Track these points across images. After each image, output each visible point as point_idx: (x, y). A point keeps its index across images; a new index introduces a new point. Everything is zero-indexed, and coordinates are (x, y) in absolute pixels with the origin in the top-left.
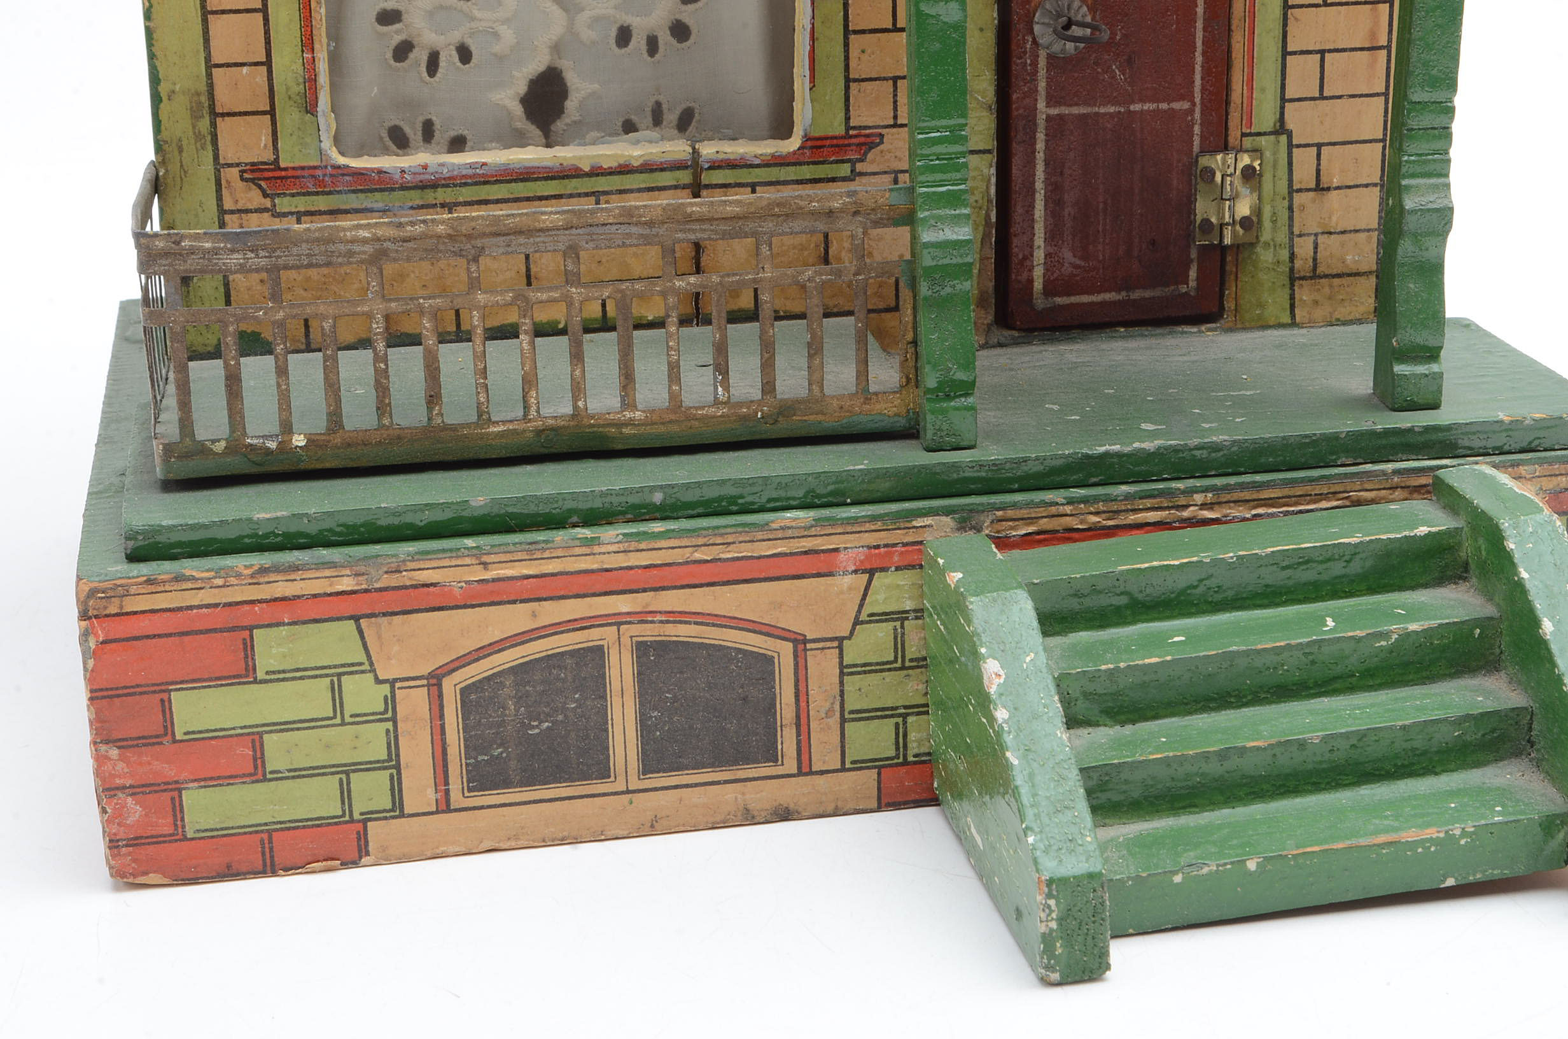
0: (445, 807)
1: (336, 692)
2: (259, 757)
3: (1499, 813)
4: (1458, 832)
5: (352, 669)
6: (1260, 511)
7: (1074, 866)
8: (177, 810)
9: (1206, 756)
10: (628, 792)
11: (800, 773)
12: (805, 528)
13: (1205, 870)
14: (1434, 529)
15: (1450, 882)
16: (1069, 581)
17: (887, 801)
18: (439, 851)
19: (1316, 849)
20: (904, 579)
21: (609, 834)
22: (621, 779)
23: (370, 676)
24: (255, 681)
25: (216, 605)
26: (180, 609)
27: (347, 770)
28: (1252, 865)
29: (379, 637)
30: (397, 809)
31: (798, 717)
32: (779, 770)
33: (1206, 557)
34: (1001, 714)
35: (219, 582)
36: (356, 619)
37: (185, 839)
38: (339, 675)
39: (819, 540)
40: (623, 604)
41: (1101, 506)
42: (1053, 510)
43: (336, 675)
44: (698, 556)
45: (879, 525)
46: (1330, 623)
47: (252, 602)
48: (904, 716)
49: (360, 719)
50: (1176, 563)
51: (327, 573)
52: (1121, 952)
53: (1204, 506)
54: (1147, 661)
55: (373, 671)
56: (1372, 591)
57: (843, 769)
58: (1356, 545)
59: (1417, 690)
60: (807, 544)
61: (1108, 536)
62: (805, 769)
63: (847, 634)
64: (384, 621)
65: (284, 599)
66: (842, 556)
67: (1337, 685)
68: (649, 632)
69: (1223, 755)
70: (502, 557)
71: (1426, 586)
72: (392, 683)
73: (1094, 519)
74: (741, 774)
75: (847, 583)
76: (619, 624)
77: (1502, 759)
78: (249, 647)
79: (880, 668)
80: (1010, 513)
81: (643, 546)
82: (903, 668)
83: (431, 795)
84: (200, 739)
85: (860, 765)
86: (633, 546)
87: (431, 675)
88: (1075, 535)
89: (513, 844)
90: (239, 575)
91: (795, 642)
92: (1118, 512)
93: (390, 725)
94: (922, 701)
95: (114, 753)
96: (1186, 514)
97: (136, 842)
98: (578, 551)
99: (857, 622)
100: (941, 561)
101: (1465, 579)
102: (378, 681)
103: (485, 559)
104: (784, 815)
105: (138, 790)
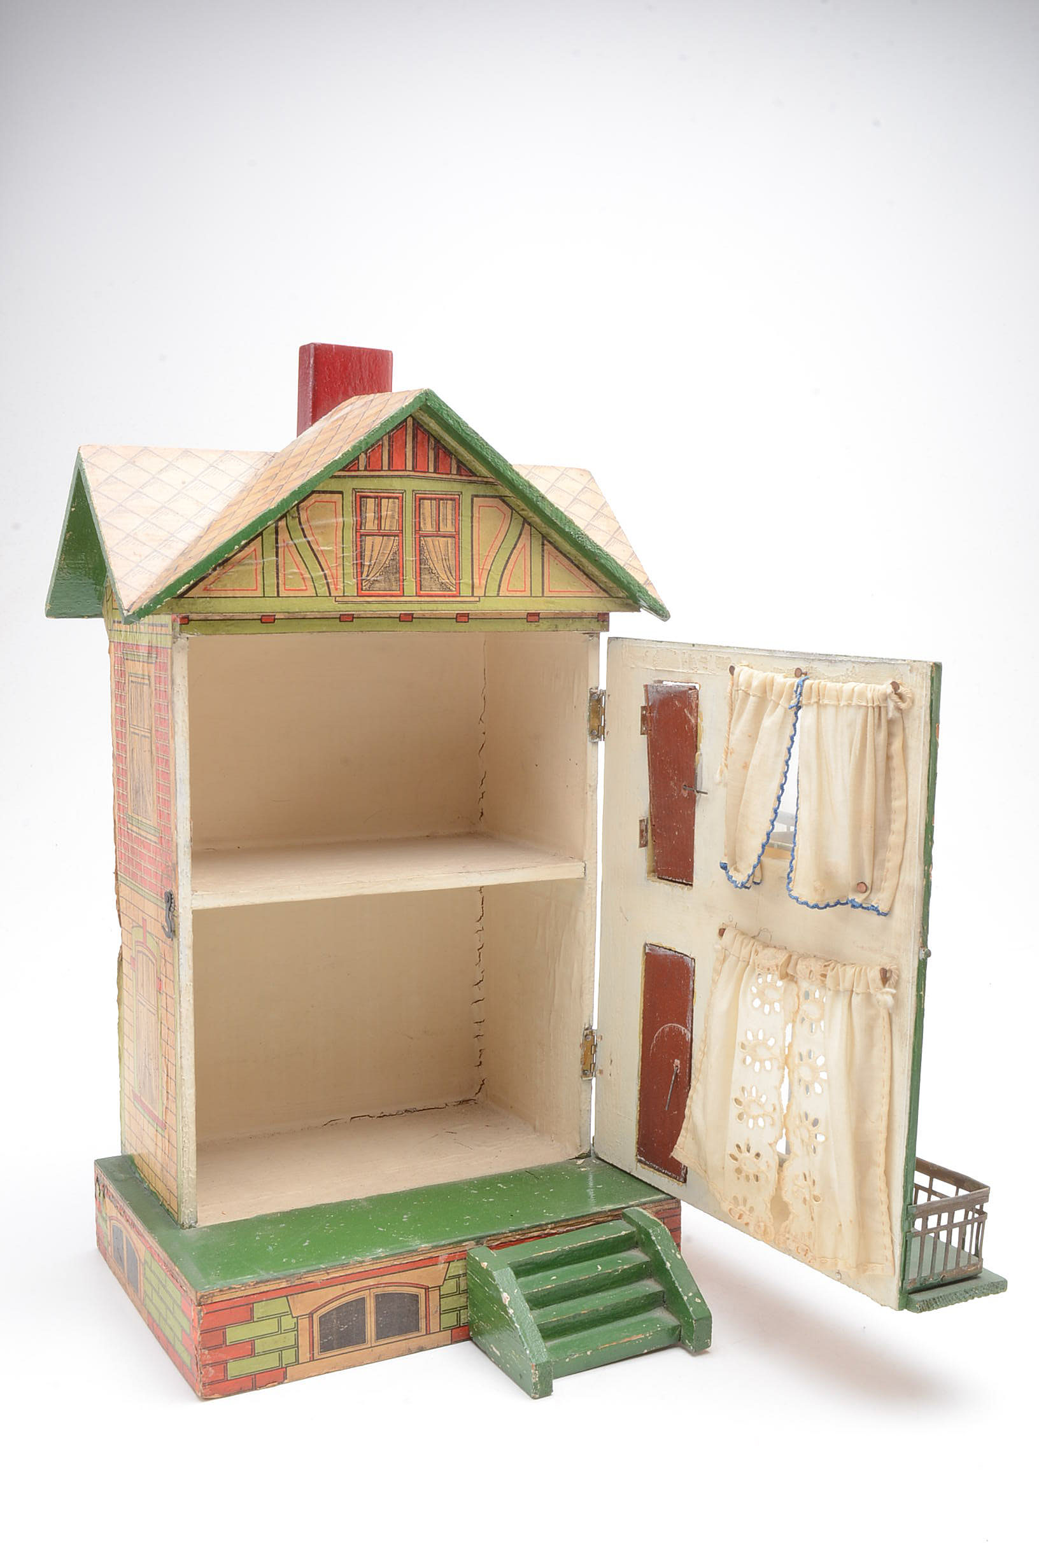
0: (312, 1359)
1: (279, 1322)
2: (253, 1349)
3: (659, 1327)
4: (648, 1335)
5: (285, 1314)
6: (569, 1228)
7: (544, 1358)
8: (225, 1370)
9: (569, 1318)
10: (372, 1347)
11: (427, 1334)
12: (429, 1250)
13: (575, 1356)
14: (627, 1232)
15: (646, 1351)
16: (519, 1261)
17: (454, 1341)
18: (310, 1375)
19: (607, 1345)
20: (461, 1263)
21: (365, 1363)
22: (369, 1343)
23: (290, 1316)
24: (254, 1322)
25: (242, 1297)
26: (230, 1299)
27: (281, 1350)
28: (589, 1353)
29: (294, 1302)
30: (297, 1362)
31: (426, 1315)
32: (420, 1334)
33: (559, 1248)
34: (511, 1311)
35: (243, 1288)
36: (286, 1296)
37: (228, 1380)
38: (280, 1317)
39: (433, 1253)
40: (371, 1282)
41: (520, 1232)
42: (505, 1235)
43: (279, 1317)
44: (395, 1263)
45: (452, 1246)
46: (600, 1268)
47: (254, 1294)
48: (460, 1310)
49: (287, 1331)
50: (551, 1252)
51: (278, 1282)
52: (557, 1384)
53: (551, 1229)
54: (548, 1287)
55: (291, 1314)
56: (609, 1254)
57: (440, 1331)
58: (603, 1240)
59: (627, 1287)
60: (429, 1255)
61: (522, 1242)
62: (428, 1333)
63: (442, 1284)
64: (295, 1296)
65: (264, 1292)
66: (440, 1258)
67: (603, 1288)
68: (379, 1291)
69: (574, 1317)
70: (334, 1270)
71: (625, 1251)
72: (297, 1317)
73: (518, 1237)
74: (408, 1337)
75: (442, 1267)
76: (370, 1289)
77: (655, 1308)
78: (252, 1310)
79: (452, 1295)
80: (492, 1238)
81: (378, 1261)
82: (460, 1294)
83: (308, 1355)
84: (235, 1344)
85: (445, 1329)
86: (375, 1262)
87: (310, 1313)
88: (512, 1243)
89: (333, 1370)
90: (249, 1286)
91: (425, 1289)
92: (525, 1234)
93: (296, 1332)
94: (465, 1305)
95: (207, 1352)
96: (546, 1232)
97: (211, 1383)
98: (358, 1265)
99: (445, 1280)
100: (477, 1259)
101: (637, 1248)
102: (293, 1317)
103: (329, 1271)
104: (421, 1349)
105: (213, 1365)
